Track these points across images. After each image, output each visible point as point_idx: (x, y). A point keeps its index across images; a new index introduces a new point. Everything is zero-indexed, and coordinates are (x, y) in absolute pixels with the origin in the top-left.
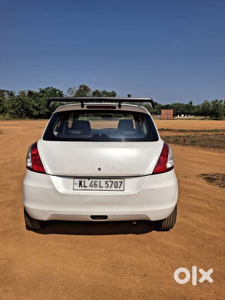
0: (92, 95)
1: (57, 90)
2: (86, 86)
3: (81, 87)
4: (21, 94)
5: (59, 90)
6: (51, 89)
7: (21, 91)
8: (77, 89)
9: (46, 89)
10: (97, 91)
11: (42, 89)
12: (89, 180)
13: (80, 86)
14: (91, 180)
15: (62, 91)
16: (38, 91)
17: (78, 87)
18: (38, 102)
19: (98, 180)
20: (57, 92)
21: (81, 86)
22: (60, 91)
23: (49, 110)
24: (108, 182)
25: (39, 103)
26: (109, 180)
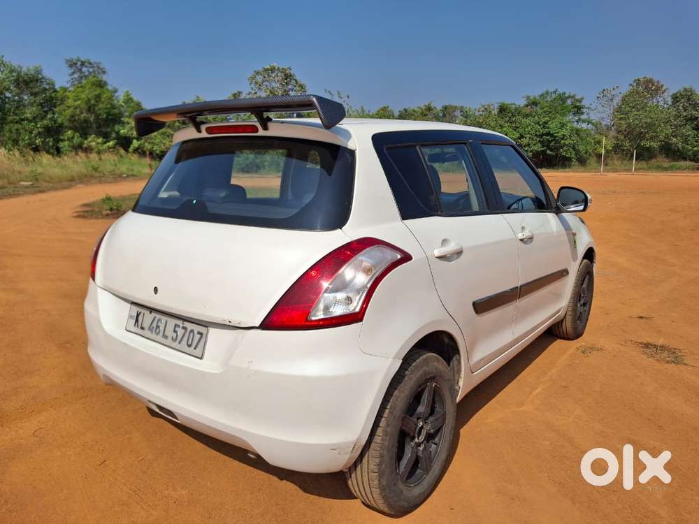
0: (670, 103)
1: (569, 97)
2: (650, 81)
3: (638, 84)
4: (483, 111)
5: (573, 97)
6: (554, 96)
7: (484, 104)
8: (625, 89)
9: (542, 95)
10: (686, 90)
11: (532, 98)
12: (151, 312)
13: (634, 81)
14: (154, 314)
15: (582, 99)
16: (522, 102)
17: (631, 85)
18: (517, 128)
19: (164, 318)
20: (569, 102)
21: (638, 82)
22: (577, 98)
23: (543, 147)
24: (179, 326)
25: (521, 131)
26: (181, 321)
